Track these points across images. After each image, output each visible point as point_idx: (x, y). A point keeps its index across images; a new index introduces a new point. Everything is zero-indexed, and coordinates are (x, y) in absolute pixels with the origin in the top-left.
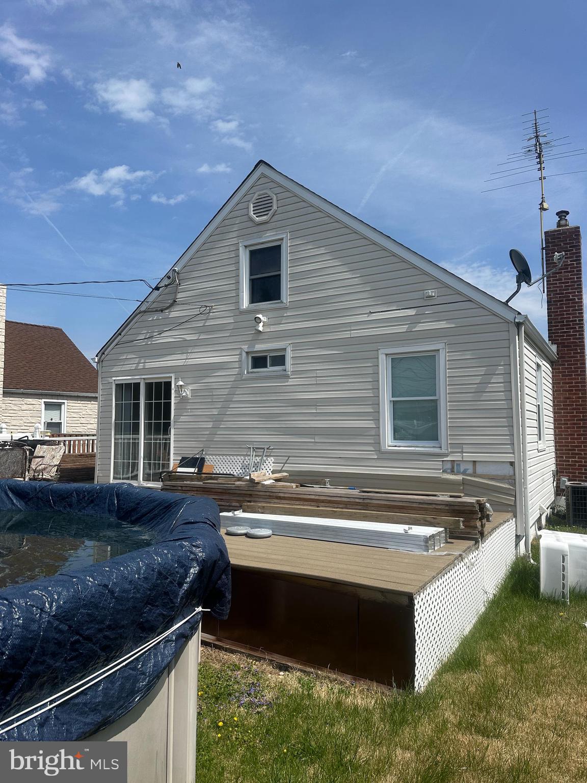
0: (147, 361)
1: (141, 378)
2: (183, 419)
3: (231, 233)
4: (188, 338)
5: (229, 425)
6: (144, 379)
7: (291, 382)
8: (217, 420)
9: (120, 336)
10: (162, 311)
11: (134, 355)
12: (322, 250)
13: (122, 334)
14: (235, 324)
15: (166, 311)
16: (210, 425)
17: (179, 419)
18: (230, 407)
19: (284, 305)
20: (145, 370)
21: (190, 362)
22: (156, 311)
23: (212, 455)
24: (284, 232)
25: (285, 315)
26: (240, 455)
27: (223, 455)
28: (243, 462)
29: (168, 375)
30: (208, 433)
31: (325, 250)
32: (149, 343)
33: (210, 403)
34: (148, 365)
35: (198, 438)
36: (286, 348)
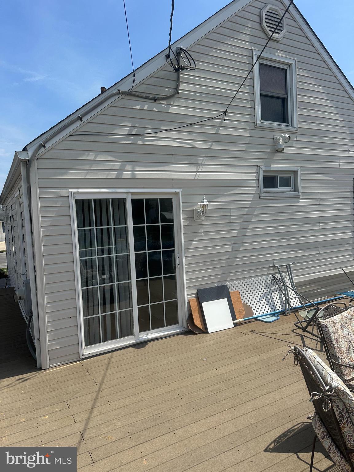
0: (137, 168)
1: (127, 193)
2: (195, 244)
3: (242, 35)
4: (198, 145)
5: (250, 246)
6: (132, 194)
7: (302, 202)
8: (236, 242)
9: (79, 123)
10: (155, 100)
11: (111, 156)
12: (320, 89)
13: (84, 119)
14: (251, 138)
15: (162, 102)
16: (229, 249)
17: (191, 245)
18: (250, 227)
19: (295, 129)
20: (134, 182)
21: (203, 176)
22: (147, 98)
23: (233, 280)
24: (293, 58)
25: (295, 139)
26: (261, 275)
27: (244, 278)
28: (266, 281)
29: (173, 190)
30: (227, 257)
31: (323, 89)
32: (139, 142)
33: (228, 225)
34: (140, 175)
35: (216, 264)
36: (297, 171)
